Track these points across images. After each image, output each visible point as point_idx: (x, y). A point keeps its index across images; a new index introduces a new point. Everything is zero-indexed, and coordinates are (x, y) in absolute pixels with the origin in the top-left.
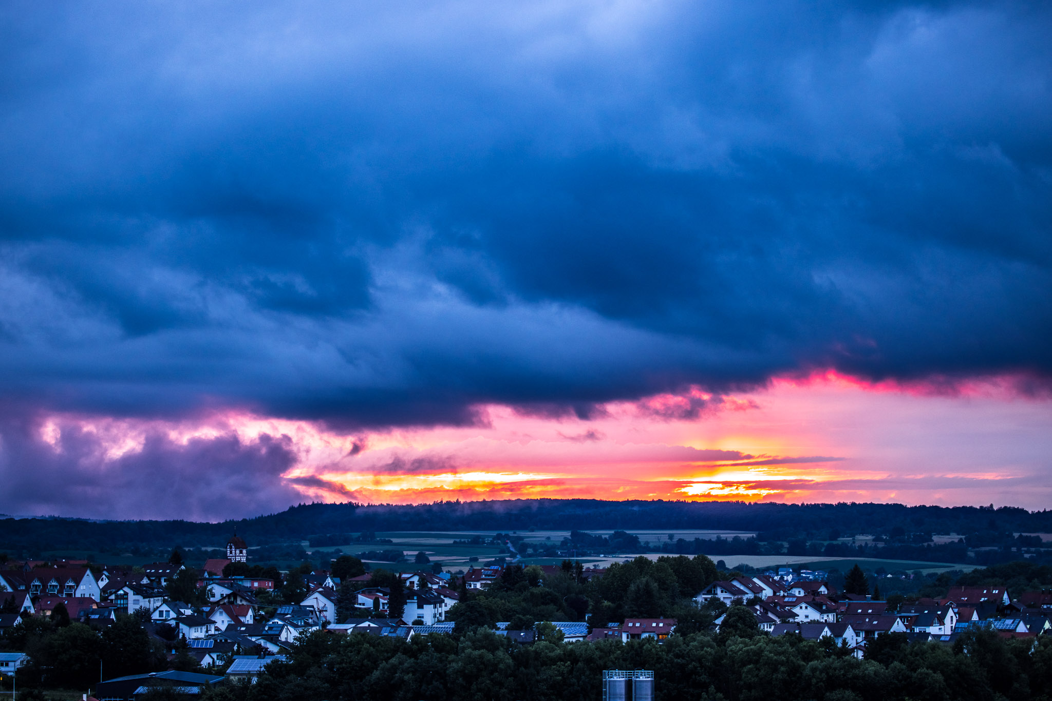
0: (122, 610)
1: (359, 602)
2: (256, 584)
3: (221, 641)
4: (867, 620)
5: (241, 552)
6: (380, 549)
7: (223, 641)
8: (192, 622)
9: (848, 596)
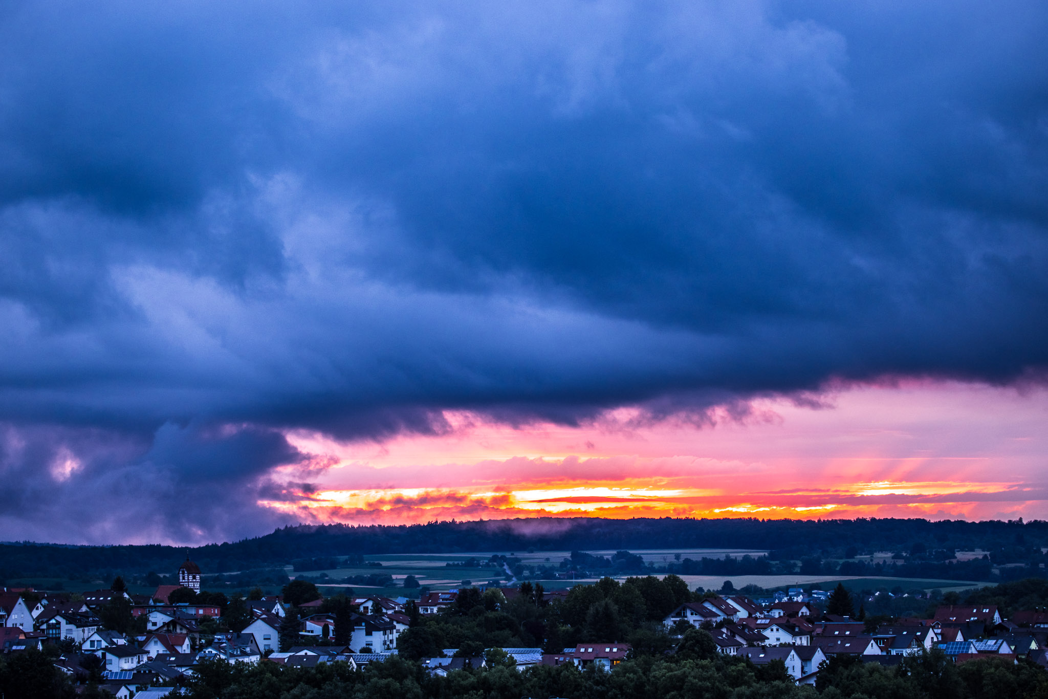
0: (54, 641)
1: (307, 629)
2: (201, 612)
3: (145, 672)
4: (839, 643)
5: (194, 578)
6: (367, 573)
7: (147, 672)
8: (121, 652)
9: (830, 617)
